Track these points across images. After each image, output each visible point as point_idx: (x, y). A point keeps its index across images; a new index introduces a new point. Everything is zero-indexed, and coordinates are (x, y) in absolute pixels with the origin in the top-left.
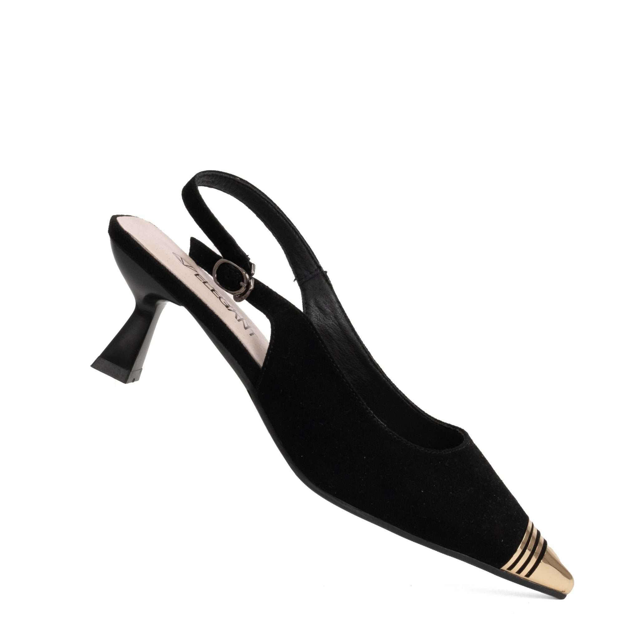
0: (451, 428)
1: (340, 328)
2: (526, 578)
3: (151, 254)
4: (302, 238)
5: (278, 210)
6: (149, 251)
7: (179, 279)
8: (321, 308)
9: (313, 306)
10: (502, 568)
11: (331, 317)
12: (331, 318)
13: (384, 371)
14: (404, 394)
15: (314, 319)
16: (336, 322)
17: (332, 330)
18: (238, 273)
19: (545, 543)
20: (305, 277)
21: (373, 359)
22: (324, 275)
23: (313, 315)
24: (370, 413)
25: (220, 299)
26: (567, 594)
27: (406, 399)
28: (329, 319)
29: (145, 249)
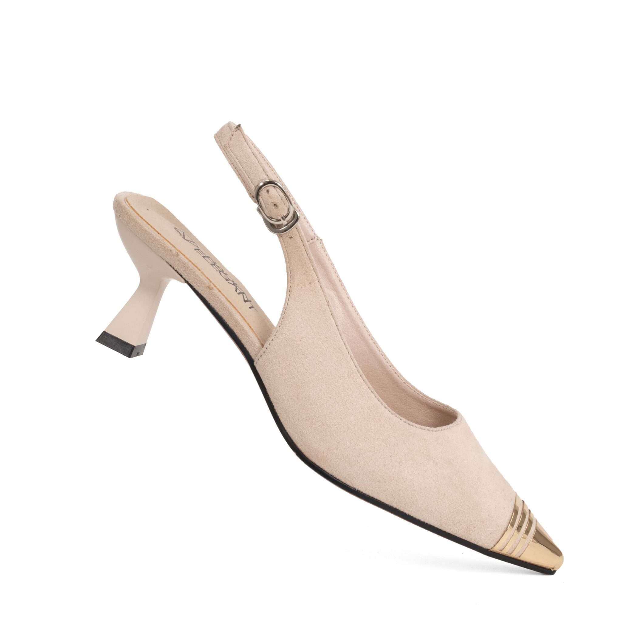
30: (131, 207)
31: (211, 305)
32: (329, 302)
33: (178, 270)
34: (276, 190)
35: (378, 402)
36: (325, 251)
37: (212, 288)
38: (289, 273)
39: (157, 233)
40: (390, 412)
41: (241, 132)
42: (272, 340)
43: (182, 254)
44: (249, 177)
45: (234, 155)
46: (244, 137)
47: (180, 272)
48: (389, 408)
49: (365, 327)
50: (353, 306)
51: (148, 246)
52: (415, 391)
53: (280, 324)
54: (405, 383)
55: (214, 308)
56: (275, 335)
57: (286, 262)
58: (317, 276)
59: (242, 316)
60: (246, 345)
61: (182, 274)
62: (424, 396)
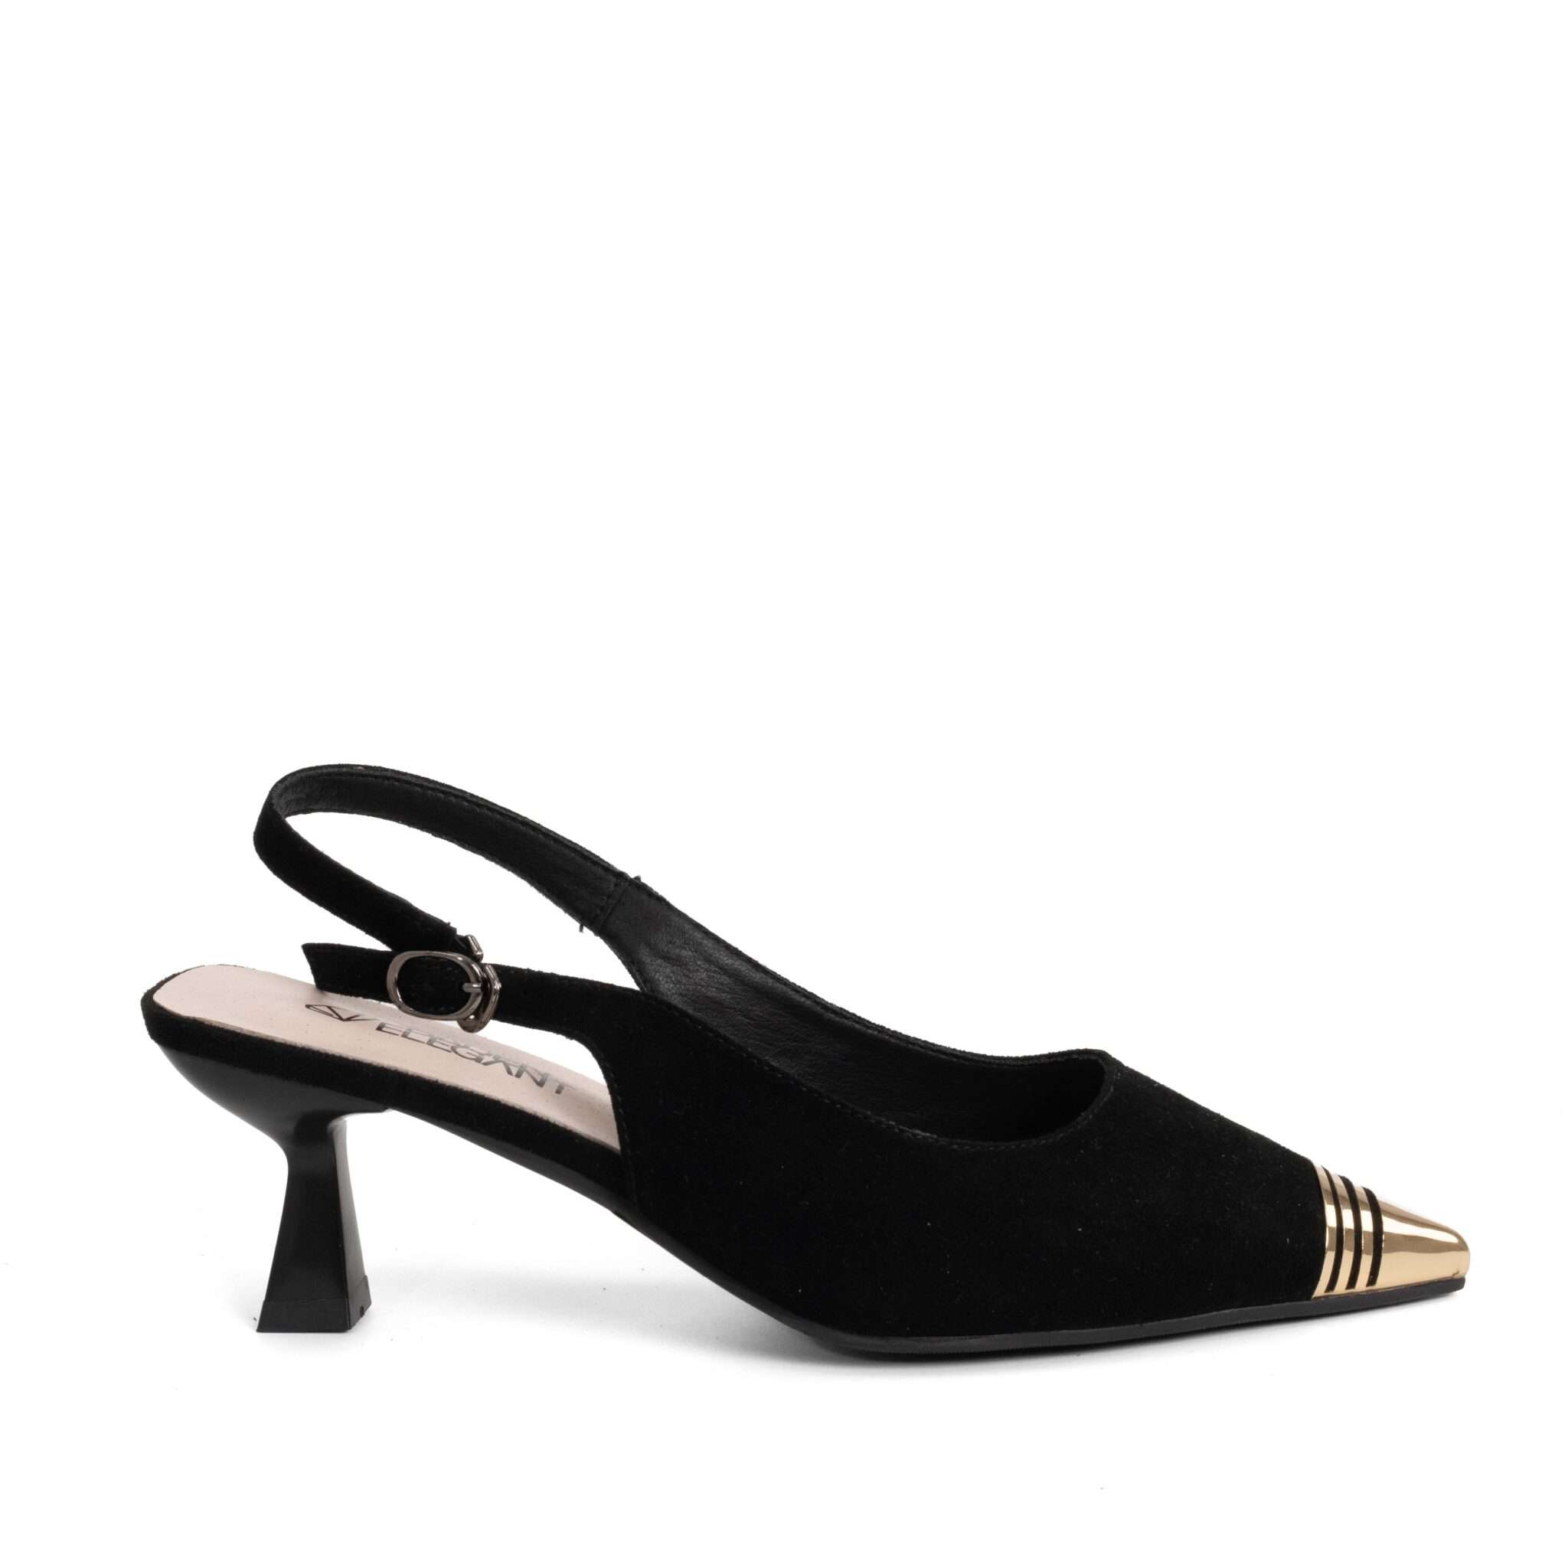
0: (1059, 1059)
1: (729, 977)
2: (1370, 1288)
3: (264, 1037)
4: (551, 834)
5: (475, 800)
6: (259, 1033)
7: (351, 1058)
8: (668, 955)
9: (651, 961)
10: (1314, 1296)
11: (699, 963)
12: (699, 966)
13: (863, 1016)
14: (925, 1042)
15: (666, 986)
16: (713, 968)
17: (714, 989)
18: (450, 969)
19: (1370, 1194)
20: (602, 909)
21: (827, 1002)
22: (637, 885)
23: (661, 979)
24: (890, 1127)
25: (456, 1053)
26: (1465, 1273)
27: (935, 1048)
28: (698, 970)
29: (249, 1034)
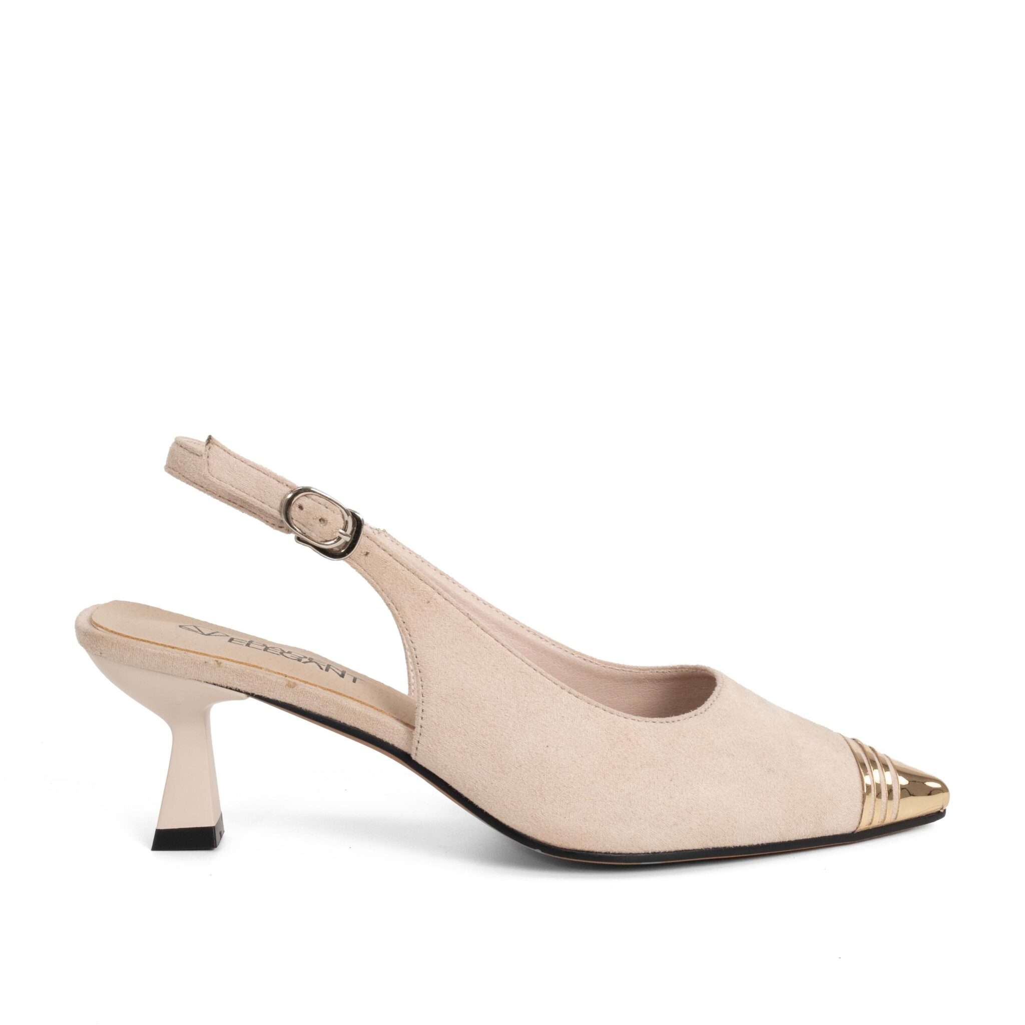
30: (112, 632)
31: (304, 709)
32: (468, 614)
33: (230, 685)
34: (310, 500)
35: (612, 715)
36: (398, 544)
37: (295, 684)
38: (392, 604)
39: (171, 649)
40: (634, 720)
41: (218, 446)
42: (423, 711)
43: (223, 659)
44: (263, 503)
45: (226, 483)
46: (225, 450)
47: (234, 686)
48: (631, 716)
49: (510, 619)
50: (478, 599)
51: (169, 674)
52: (623, 671)
53: (421, 682)
54: (604, 667)
55: (311, 710)
56: (423, 702)
57: (378, 591)
58: (431, 587)
59: (358, 701)
60: (386, 737)
61: (239, 688)
62: (640, 669)
